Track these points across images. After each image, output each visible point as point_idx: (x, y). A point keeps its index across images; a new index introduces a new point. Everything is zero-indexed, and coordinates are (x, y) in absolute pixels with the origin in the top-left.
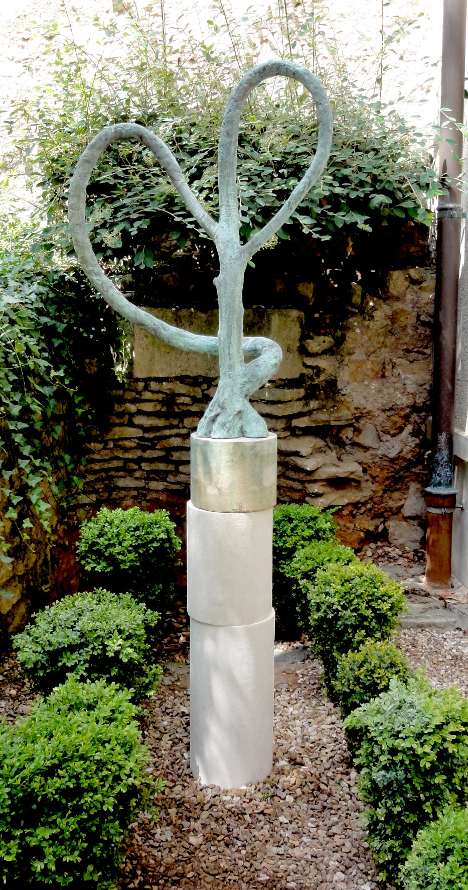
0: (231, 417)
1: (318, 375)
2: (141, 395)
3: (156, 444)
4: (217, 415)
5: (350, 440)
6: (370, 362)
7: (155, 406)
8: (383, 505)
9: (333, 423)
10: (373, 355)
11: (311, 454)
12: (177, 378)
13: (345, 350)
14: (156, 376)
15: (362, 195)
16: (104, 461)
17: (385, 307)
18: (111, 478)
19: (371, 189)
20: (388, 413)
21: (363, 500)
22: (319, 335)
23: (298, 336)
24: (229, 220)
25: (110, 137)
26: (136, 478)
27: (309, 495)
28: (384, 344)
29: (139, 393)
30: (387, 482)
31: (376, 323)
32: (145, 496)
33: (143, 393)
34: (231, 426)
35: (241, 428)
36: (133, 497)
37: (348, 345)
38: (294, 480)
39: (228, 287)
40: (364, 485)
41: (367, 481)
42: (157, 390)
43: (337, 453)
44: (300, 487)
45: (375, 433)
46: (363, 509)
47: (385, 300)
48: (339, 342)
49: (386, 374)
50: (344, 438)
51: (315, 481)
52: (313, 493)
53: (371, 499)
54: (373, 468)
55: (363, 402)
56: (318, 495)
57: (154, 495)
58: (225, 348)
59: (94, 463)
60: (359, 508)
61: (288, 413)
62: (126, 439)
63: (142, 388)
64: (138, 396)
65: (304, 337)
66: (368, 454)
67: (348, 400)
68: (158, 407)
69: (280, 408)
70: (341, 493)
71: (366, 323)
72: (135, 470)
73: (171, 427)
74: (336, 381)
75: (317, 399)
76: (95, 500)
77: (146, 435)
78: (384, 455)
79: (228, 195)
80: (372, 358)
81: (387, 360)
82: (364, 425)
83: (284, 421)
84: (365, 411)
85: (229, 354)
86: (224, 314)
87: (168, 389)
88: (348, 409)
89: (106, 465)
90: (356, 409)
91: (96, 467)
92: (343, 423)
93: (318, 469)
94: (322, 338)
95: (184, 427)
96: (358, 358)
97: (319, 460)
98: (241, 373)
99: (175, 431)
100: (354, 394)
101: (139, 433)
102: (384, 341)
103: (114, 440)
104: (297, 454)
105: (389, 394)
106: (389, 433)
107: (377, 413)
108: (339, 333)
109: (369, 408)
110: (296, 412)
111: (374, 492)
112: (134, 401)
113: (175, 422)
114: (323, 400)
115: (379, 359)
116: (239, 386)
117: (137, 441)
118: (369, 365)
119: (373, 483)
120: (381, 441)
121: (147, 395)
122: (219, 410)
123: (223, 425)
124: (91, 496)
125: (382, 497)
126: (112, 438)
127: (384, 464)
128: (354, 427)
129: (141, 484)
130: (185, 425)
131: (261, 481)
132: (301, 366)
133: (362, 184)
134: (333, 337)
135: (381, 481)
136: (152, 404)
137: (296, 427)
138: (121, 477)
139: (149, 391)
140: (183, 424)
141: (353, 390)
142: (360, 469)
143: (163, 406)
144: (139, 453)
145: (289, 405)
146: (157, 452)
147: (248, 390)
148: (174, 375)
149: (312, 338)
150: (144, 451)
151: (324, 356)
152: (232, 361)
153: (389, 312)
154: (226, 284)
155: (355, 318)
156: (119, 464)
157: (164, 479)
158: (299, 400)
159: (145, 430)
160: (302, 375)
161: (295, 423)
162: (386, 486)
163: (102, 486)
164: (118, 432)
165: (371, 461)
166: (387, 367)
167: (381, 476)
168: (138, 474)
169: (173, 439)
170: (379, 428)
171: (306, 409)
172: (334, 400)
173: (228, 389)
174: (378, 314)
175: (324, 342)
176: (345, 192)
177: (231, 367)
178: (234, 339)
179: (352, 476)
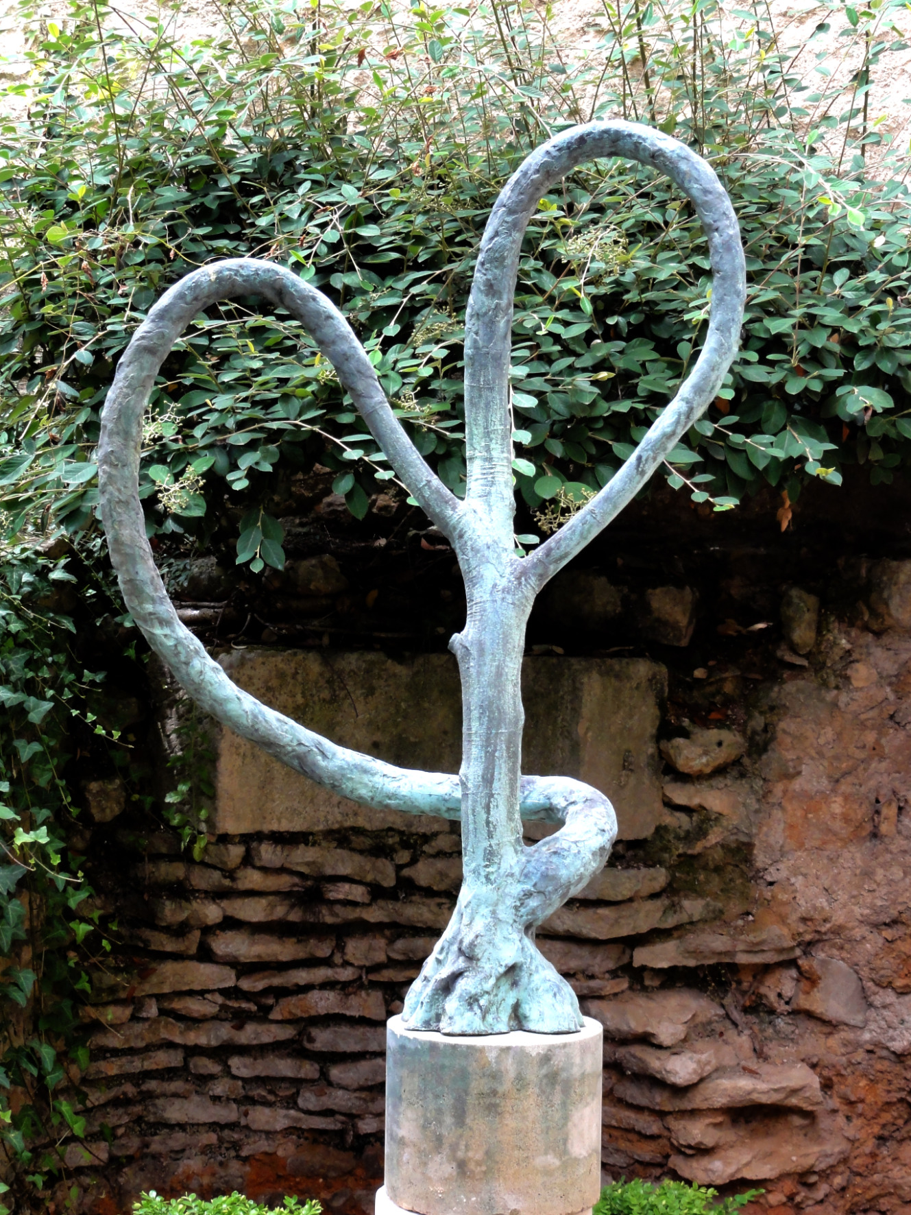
0: (492, 981)
1: (701, 832)
2: (233, 879)
3: (269, 1009)
4: (456, 976)
5: (787, 1003)
6: (839, 799)
7: (272, 906)
8: (876, 1177)
9: (742, 959)
10: (850, 779)
11: (685, 1040)
12: (330, 834)
13: (774, 765)
14: (275, 827)
15: (817, 387)
16: (131, 1051)
17: (878, 653)
18: (147, 1097)
19: (841, 372)
20: (888, 933)
21: (823, 1166)
22: (706, 724)
23: (651, 730)
24: (489, 493)
25: (206, 291)
26: (216, 1099)
27: (679, 1150)
28: (876, 751)
29: (231, 874)
30: (886, 1117)
31: (856, 695)
32: (236, 1146)
33: (240, 874)
34: (491, 1003)
35: (516, 1007)
36: (207, 1150)
37: (784, 752)
38: (639, 1109)
39: (488, 658)
40: (825, 1123)
41: (834, 1111)
42: (278, 865)
43: (753, 1037)
44: (654, 1128)
45: (853, 985)
46: (823, 1190)
47: (878, 634)
48: (759, 745)
49: (884, 828)
50: (772, 997)
51: (694, 1113)
52: (689, 1147)
53: (845, 1161)
54: (850, 1080)
55: (822, 902)
56: (702, 1151)
57: (263, 1145)
58: (479, 809)
59: (105, 1058)
60: (811, 1186)
61: (624, 931)
62: (191, 993)
63: (238, 860)
64: (227, 882)
65: (666, 731)
66: (834, 1041)
67: (783, 897)
68: (280, 912)
69: (602, 918)
70: (764, 1145)
71: (830, 696)
72: (212, 1077)
73: (311, 962)
74: (750, 846)
75: (700, 894)
76: (104, 1156)
77: (246, 984)
78: (878, 1044)
79: (487, 434)
80: (844, 787)
81: (885, 792)
82: (824, 963)
83: (614, 951)
84: (828, 925)
85: (488, 823)
86: (475, 725)
87: (308, 864)
88: (783, 920)
89: (136, 1065)
90: (804, 920)
91: (112, 1068)
92: (770, 958)
93: (702, 1080)
94: (714, 734)
95: (346, 964)
96: (807, 787)
97: (704, 1057)
98: (516, 870)
99: (321, 974)
100: (798, 882)
101: (227, 978)
102: (877, 741)
103: (160, 997)
104: (646, 1040)
105: (890, 882)
106: (890, 985)
107: (858, 933)
108: (758, 722)
109: (839, 918)
110: (644, 928)
111: (852, 1141)
112: (218, 895)
113: (324, 950)
114: (716, 897)
115: (863, 789)
116: (510, 902)
117: (219, 999)
118: (837, 807)
119: (848, 1118)
120: (871, 1005)
121: (252, 879)
122: (461, 963)
123: (472, 1001)
124: (93, 1147)
125: (873, 1155)
126: (156, 991)
127: (879, 1066)
128: (798, 968)
129: (227, 1114)
130: (349, 957)
131: (565, 1141)
132: (658, 805)
133: (816, 357)
134: (743, 732)
135: (870, 1114)
136: (264, 902)
137: (644, 968)
138: (176, 1095)
139: (254, 867)
140: (343, 953)
141: (796, 871)
142: (815, 1081)
143: (292, 906)
144: (224, 1032)
145: (625, 911)
146: (273, 1028)
147: (533, 912)
148: (321, 827)
149: (686, 734)
150: (239, 1027)
151: (719, 782)
152: (493, 842)
153: (890, 668)
154: (482, 651)
155: (801, 683)
156: (172, 1059)
157: (291, 1102)
158: (654, 896)
159: (244, 969)
160: (661, 830)
161: (642, 956)
162: (884, 1126)
163: (126, 1119)
164: (170, 975)
165: (844, 1059)
166: (885, 811)
167: (870, 1099)
168: (219, 1089)
169: (315, 995)
170: (865, 972)
171: (670, 922)
172: (745, 897)
173: (485, 911)
174: (861, 674)
175: (720, 744)
176: (775, 379)
177: (491, 856)
178: (500, 786)
179: (794, 1101)
